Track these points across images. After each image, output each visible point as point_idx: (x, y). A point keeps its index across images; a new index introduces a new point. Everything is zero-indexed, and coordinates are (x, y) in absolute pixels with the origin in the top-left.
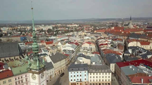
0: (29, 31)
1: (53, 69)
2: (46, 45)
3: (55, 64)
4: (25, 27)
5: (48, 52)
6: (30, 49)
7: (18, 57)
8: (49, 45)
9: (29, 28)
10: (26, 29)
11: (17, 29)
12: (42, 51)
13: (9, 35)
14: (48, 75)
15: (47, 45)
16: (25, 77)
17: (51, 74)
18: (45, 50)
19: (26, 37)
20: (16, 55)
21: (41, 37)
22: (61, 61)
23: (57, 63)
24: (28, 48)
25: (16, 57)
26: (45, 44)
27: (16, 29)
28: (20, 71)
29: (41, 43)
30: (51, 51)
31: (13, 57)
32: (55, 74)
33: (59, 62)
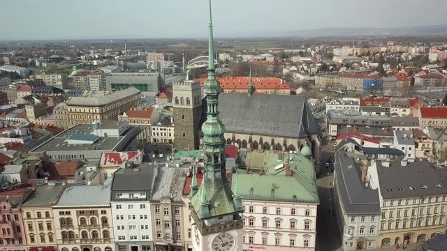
0: (412, 60)
1: (378, 219)
2: (421, 120)
3: (388, 203)
4: (404, 49)
5: (413, 147)
6: (357, 123)
7: (294, 142)
8: (436, 120)
9: (414, 51)
10: (403, 56)
11: (374, 54)
12: (393, 139)
13: (343, 69)
14: (349, 232)
15: (424, 119)
16: (261, 211)
17: (366, 233)
18: (405, 136)
19: (382, 81)
20: (290, 135)
21: (438, 85)
22: (426, 201)
23: (403, 202)
24: (353, 118)
25: (290, 142)
26: (418, 114)
27: (371, 53)
28: (252, 189)
29: (408, 107)
30: (429, 144)
31: (282, 139)
32: (386, 241)
33: (411, 202)
